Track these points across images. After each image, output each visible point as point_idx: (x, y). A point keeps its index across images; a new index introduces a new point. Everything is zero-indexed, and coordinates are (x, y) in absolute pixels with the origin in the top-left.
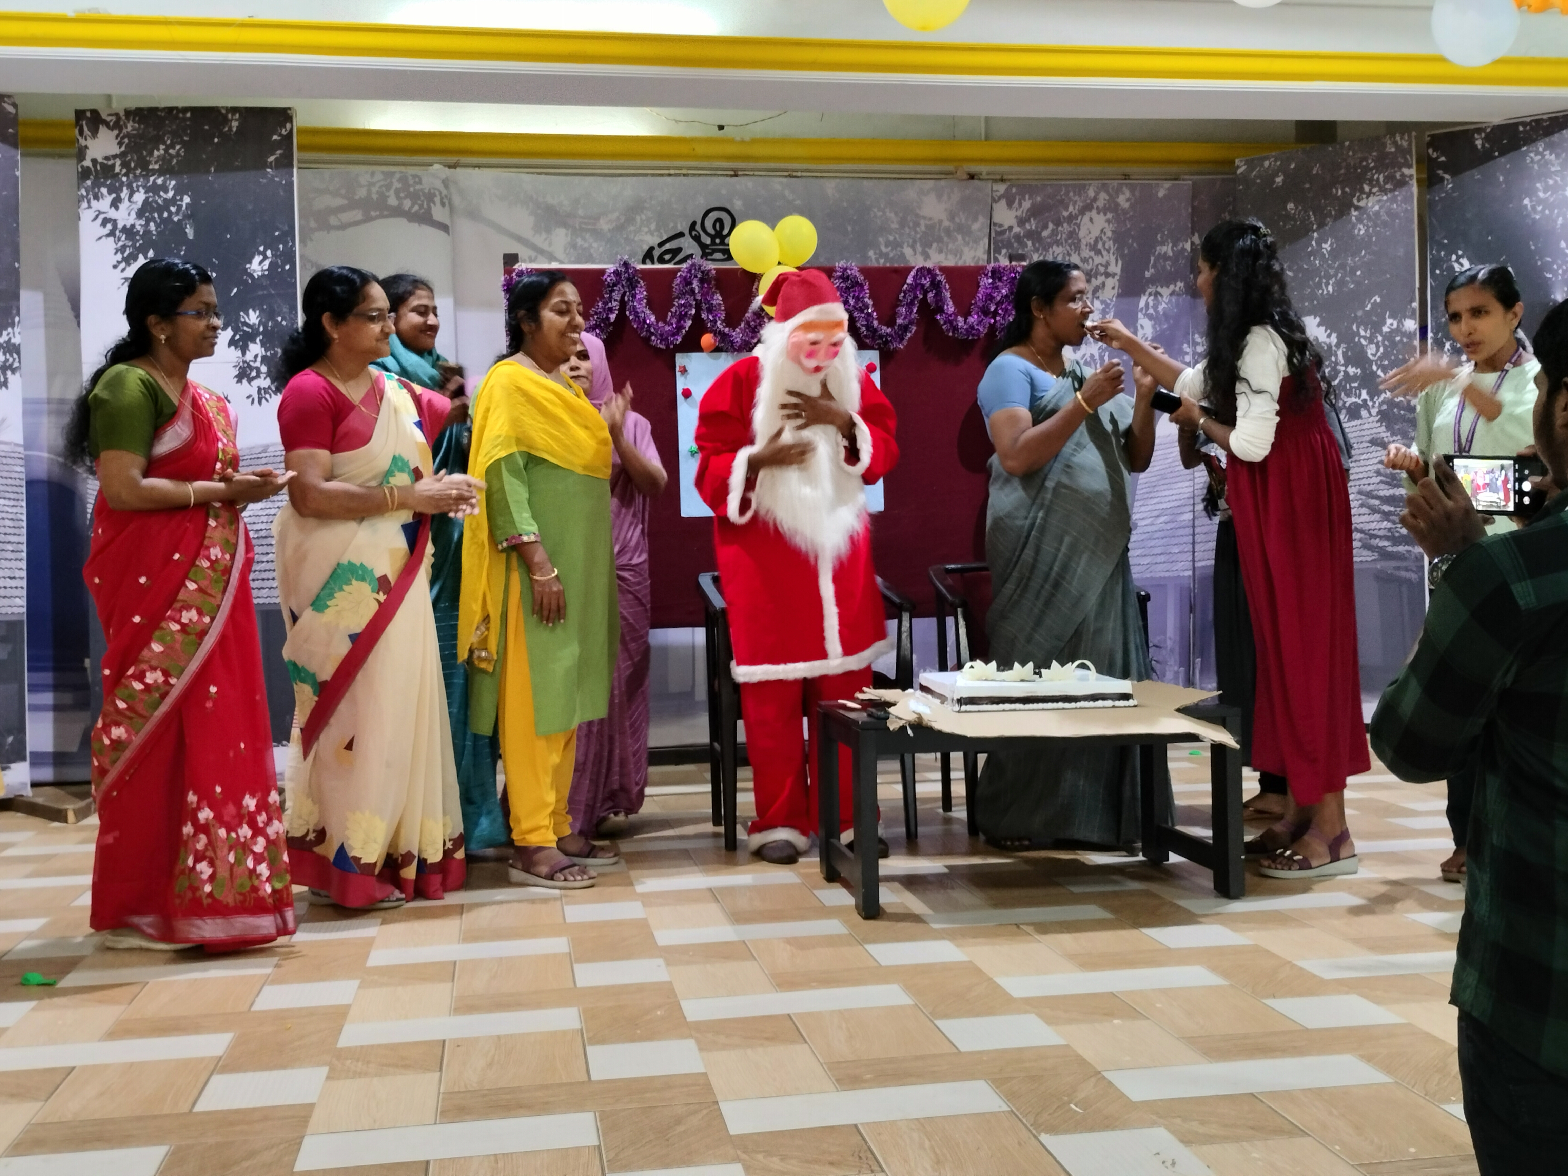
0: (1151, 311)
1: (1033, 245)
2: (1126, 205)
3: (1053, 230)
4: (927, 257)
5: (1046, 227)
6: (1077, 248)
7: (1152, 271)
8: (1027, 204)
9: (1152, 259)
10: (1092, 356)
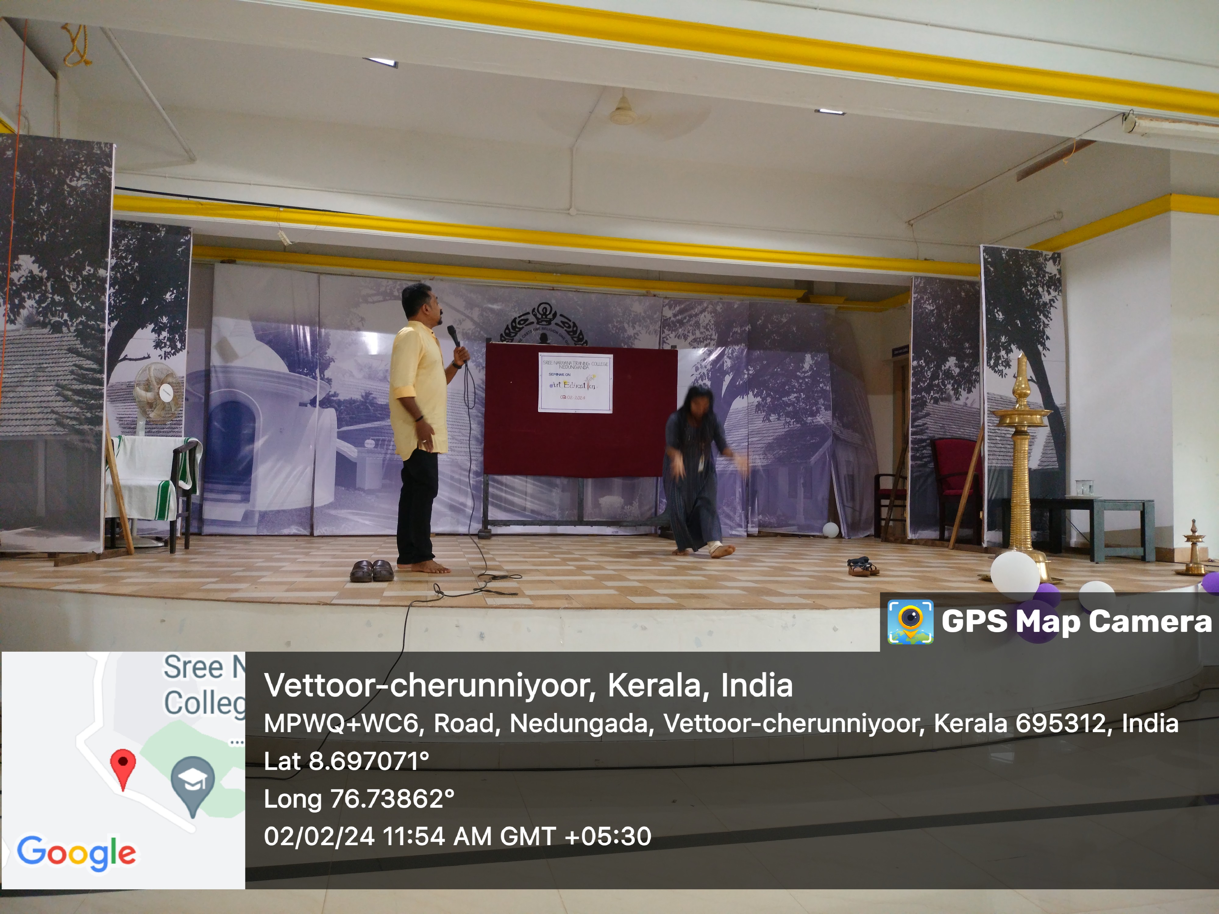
0: (730, 355)
1: (680, 325)
2: (720, 311)
3: (688, 320)
4: (634, 328)
5: (685, 318)
6: (699, 328)
7: (731, 338)
8: (677, 308)
9: (731, 334)
10: (704, 373)
